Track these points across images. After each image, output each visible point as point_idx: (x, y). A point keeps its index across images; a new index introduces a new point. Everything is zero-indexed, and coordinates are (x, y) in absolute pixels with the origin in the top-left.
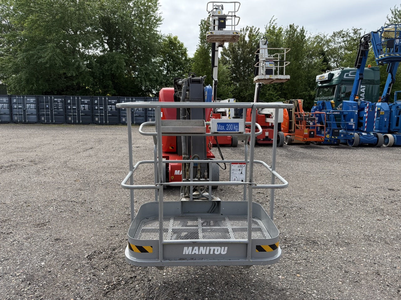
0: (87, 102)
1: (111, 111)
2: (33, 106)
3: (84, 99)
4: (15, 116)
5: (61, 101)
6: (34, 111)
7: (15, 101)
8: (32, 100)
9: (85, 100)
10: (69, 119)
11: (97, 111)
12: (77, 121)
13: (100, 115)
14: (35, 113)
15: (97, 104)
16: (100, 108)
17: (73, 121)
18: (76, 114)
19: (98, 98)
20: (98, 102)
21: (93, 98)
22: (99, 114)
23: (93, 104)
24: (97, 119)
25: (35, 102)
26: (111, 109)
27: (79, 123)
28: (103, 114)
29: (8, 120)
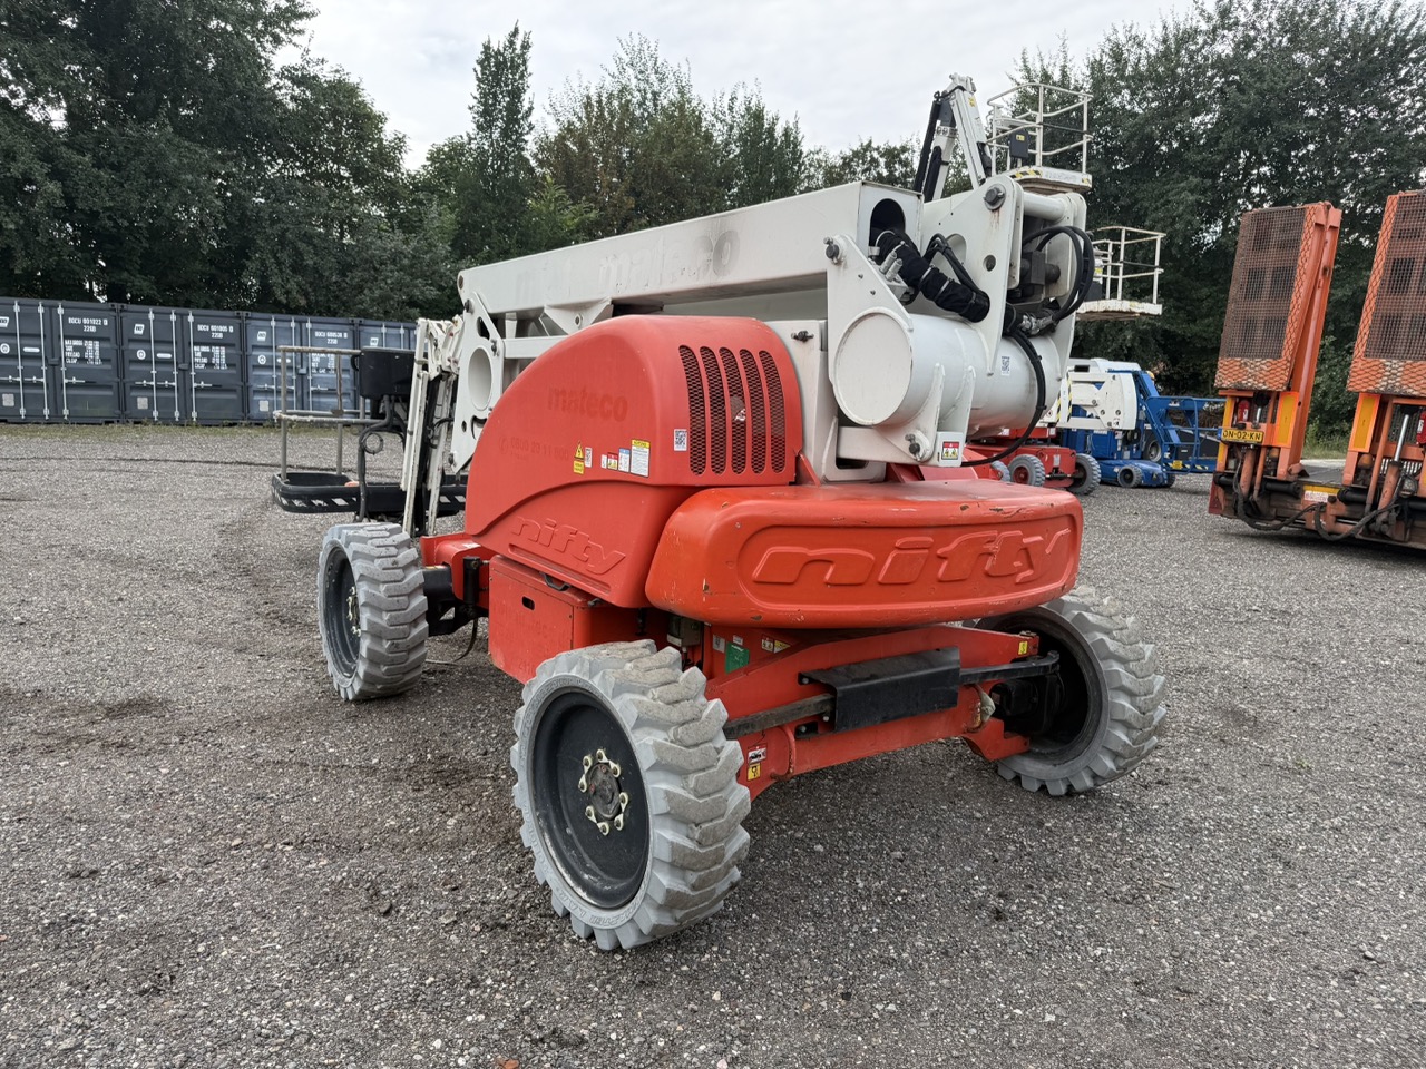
0: (93, 329)
1: (209, 370)
3: (82, 317)
9: (85, 321)
10: (5, 404)
11: (144, 368)
12: (46, 412)
13: (159, 388)
15: (143, 340)
16: (159, 355)
17: (22, 411)
18: (43, 380)
19: (151, 316)
20: (147, 330)
21: (123, 314)
22: (153, 383)
23: (126, 341)
24: (142, 403)
26: (210, 360)
27: (55, 420)
28: (175, 384)
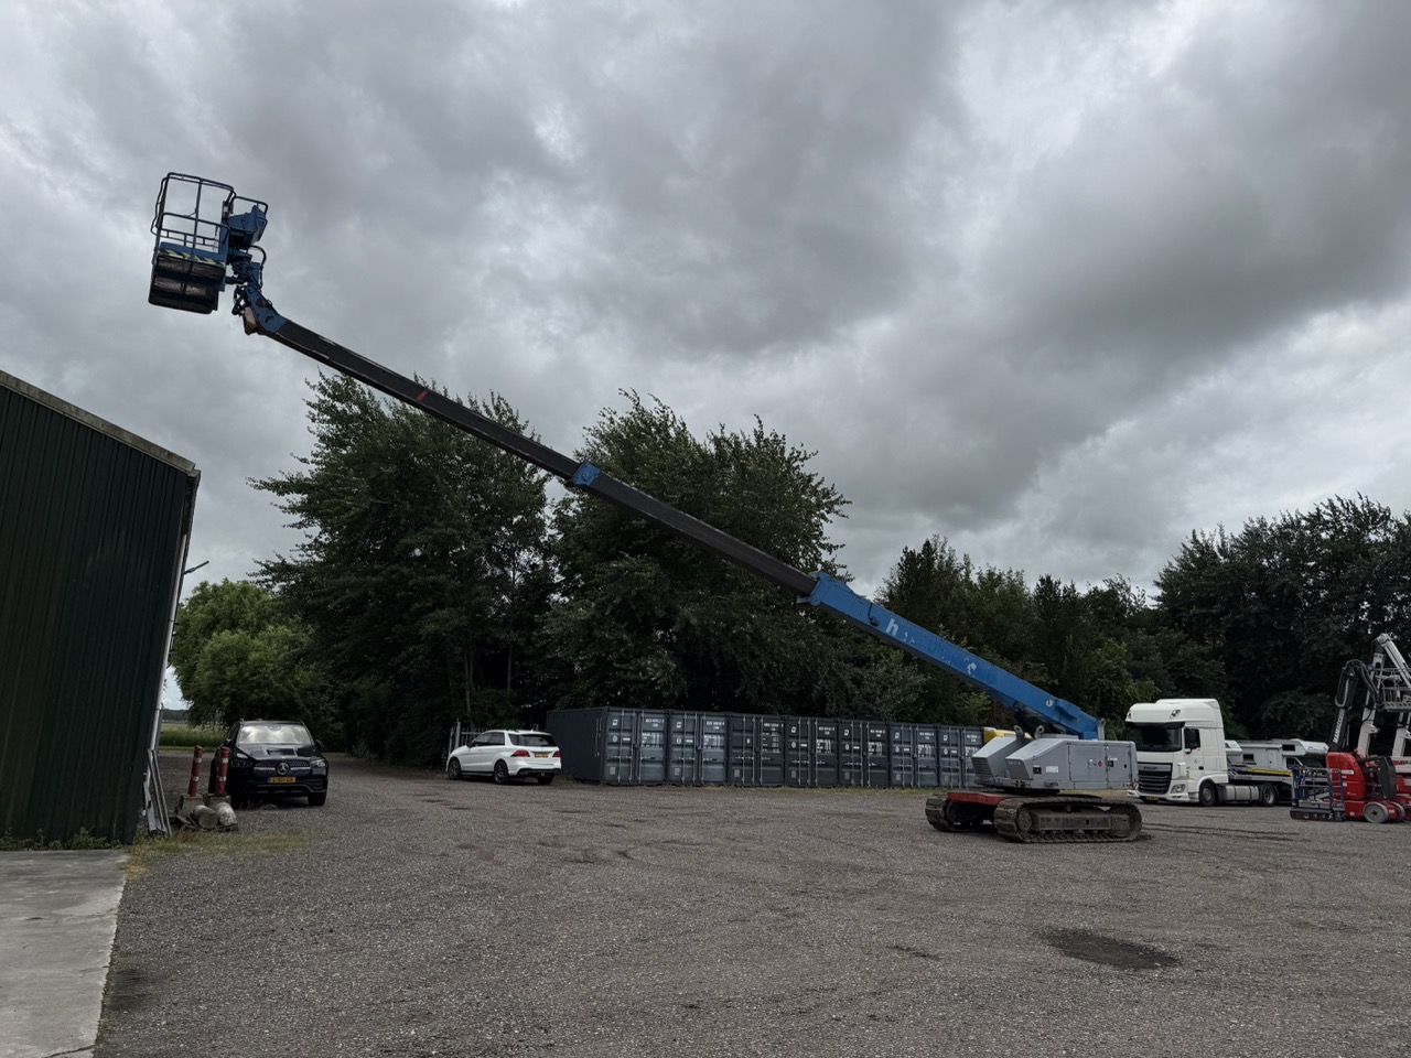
2: (718, 739)
4: (673, 766)
5: (778, 731)
6: (719, 753)
7: (679, 726)
8: (717, 724)
14: (721, 758)
25: (723, 731)
29: (659, 776)
